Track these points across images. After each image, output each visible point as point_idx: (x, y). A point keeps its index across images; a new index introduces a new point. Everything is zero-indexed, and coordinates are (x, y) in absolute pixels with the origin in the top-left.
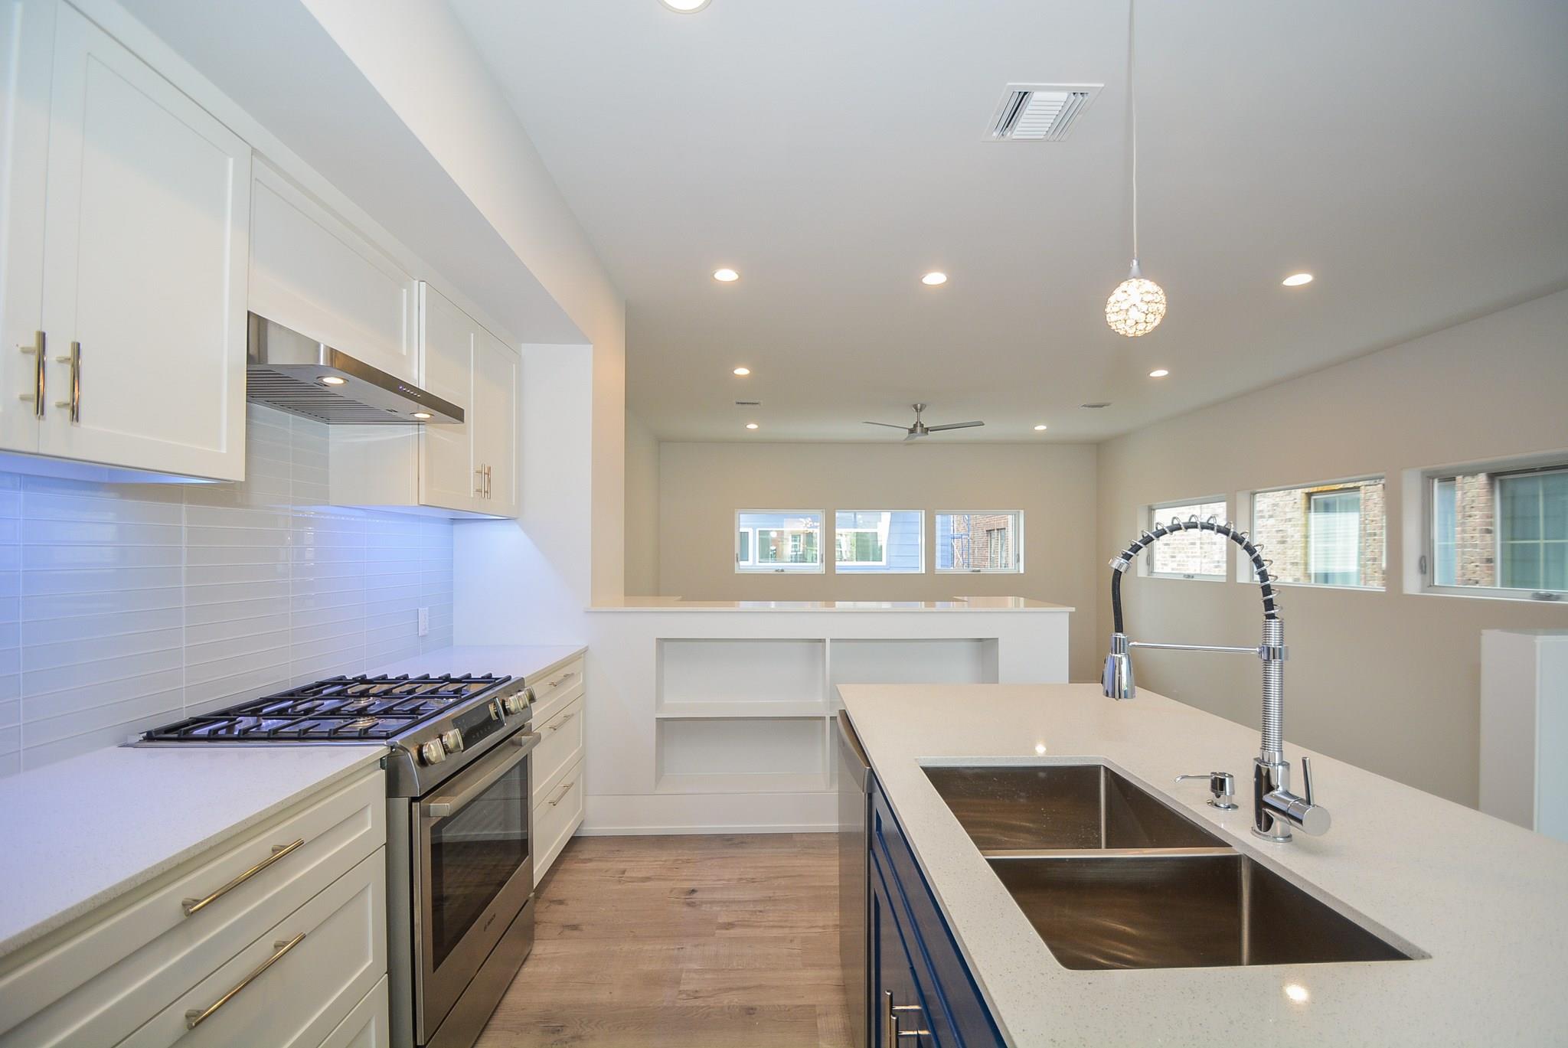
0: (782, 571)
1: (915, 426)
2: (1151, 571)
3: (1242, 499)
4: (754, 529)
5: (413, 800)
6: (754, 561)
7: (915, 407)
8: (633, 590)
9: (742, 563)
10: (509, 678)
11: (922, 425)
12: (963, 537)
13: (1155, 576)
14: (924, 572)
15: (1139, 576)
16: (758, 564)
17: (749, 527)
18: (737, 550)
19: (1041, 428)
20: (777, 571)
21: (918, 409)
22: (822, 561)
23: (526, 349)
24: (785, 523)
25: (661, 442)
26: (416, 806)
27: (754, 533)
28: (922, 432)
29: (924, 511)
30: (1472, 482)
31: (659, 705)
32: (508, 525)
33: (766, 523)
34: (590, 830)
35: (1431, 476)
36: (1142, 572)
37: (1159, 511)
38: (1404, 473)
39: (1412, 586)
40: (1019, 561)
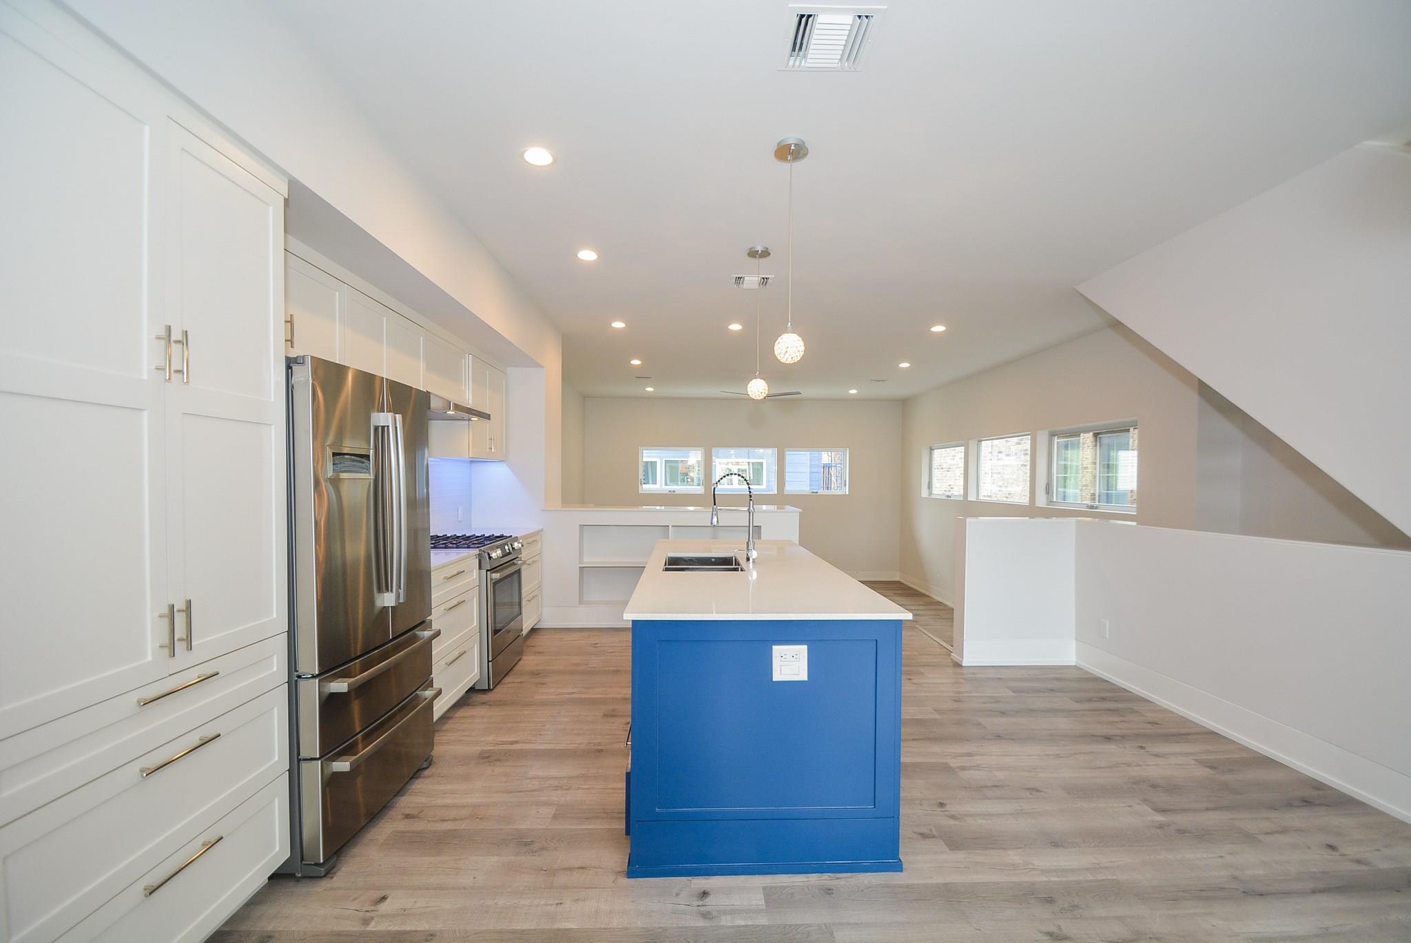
0: (674, 491)
2: (930, 494)
4: (661, 459)
5: (488, 570)
6: (661, 484)
8: (567, 500)
9: (644, 486)
10: (511, 536)
12: (838, 465)
13: (932, 496)
14: (777, 493)
15: (922, 495)
16: (664, 487)
17: (656, 457)
18: (641, 477)
19: (853, 392)
20: (670, 491)
22: (703, 485)
23: (509, 370)
24: (690, 454)
25: (585, 398)
26: (489, 573)
27: (661, 462)
29: (776, 450)
30: (1087, 438)
31: (581, 561)
32: (498, 465)
33: (673, 455)
34: (544, 624)
35: (1052, 435)
36: (925, 493)
37: (935, 451)
38: (1038, 432)
39: (1041, 501)
40: (845, 485)
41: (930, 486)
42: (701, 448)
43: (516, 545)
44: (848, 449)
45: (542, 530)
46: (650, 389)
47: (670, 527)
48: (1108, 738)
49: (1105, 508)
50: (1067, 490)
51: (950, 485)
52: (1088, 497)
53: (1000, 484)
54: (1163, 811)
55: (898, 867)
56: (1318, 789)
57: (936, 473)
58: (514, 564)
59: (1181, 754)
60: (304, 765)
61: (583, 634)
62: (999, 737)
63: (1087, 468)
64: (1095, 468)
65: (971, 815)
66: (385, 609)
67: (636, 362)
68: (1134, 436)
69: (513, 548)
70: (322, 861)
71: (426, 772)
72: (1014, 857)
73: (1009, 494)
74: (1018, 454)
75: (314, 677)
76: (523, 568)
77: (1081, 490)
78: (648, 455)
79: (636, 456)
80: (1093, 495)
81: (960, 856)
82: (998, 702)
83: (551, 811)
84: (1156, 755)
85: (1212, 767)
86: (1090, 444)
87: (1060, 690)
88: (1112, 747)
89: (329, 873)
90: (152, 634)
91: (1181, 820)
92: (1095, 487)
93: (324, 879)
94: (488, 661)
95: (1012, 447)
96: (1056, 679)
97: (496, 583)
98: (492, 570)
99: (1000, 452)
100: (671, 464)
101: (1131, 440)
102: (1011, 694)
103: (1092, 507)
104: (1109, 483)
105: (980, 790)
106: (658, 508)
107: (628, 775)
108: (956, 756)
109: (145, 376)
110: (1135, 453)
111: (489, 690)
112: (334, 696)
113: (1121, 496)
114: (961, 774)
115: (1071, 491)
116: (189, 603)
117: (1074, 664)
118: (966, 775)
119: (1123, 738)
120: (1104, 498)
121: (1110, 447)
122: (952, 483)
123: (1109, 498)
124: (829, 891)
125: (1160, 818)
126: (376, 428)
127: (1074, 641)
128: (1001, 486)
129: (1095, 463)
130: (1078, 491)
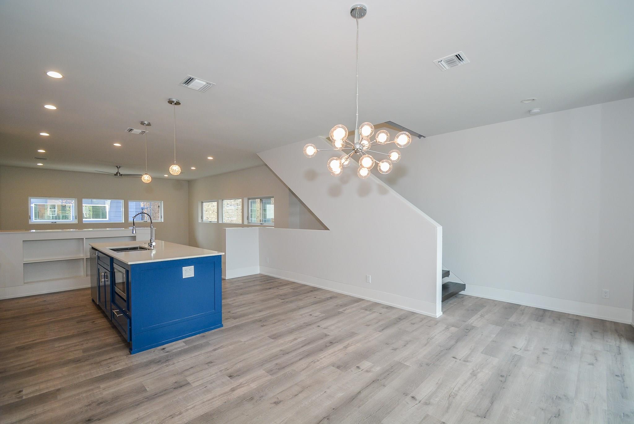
0: (55, 223)
1: (117, 173)
2: (202, 221)
3: (220, 201)
7: (117, 166)
11: (119, 173)
14: (124, 222)
19: (166, 176)
20: (52, 222)
21: (118, 168)
22: (76, 219)
28: (120, 175)
29: (123, 200)
30: (258, 200)
35: (249, 199)
36: (200, 221)
37: (204, 203)
38: (244, 198)
39: (246, 222)
40: (162, 218)
41: (202, 218)
42: (74, 199)
44: (163, 202)
46: (42, 164)
47: (85, 239)
48: (270, 288)
49: (265, 224)
50: (252, 219)
51: (207, 217)
52: (259, 221)
53: (228, 217)
54: (283, 299)
55: (222, 326)
56: (314, 288)
57: (204, 212)
59: (287, 288)
61: (30, 298)
62: (241, 294)
63: (258, 211)
64: (261, 211)
65: (238, 312)
67: (42, 151)
68: (273, 200)
72: (250, 316)
73: (232, 221)
74: (235, 205)
77: (257, 219)
80: (260, 220)
81: (237, 320)
82: (239, 286)
84: (281, 289)
85: (293, 289)
86: (259, 202)
87: (257, 280)
88: (271, 290)
91: (287, 300)
92: (261, 217)
95: (232, 202)
96: (255, 278)
99: (228, 204)
101: (271, 201)
102: (242, 284)
103: (262, 224)
104: (265, 216)
105: (239, 306)
106: (72, 230)
108: (230, 301)
110: (273, 206)
113: (269, 220)
114: (233, 305)
115: (253, 219)
117: (259, 273)
118: (234, 304)
119: (274, 287)
120: (264, 221)
121: (265, 204)
122: (208, 217)
123: (265, 221)
124: (204, 336)
125: (283, 301)
127: (259, 266)
128: (228, 218)
129: (261, 209)
130: (256, 219)
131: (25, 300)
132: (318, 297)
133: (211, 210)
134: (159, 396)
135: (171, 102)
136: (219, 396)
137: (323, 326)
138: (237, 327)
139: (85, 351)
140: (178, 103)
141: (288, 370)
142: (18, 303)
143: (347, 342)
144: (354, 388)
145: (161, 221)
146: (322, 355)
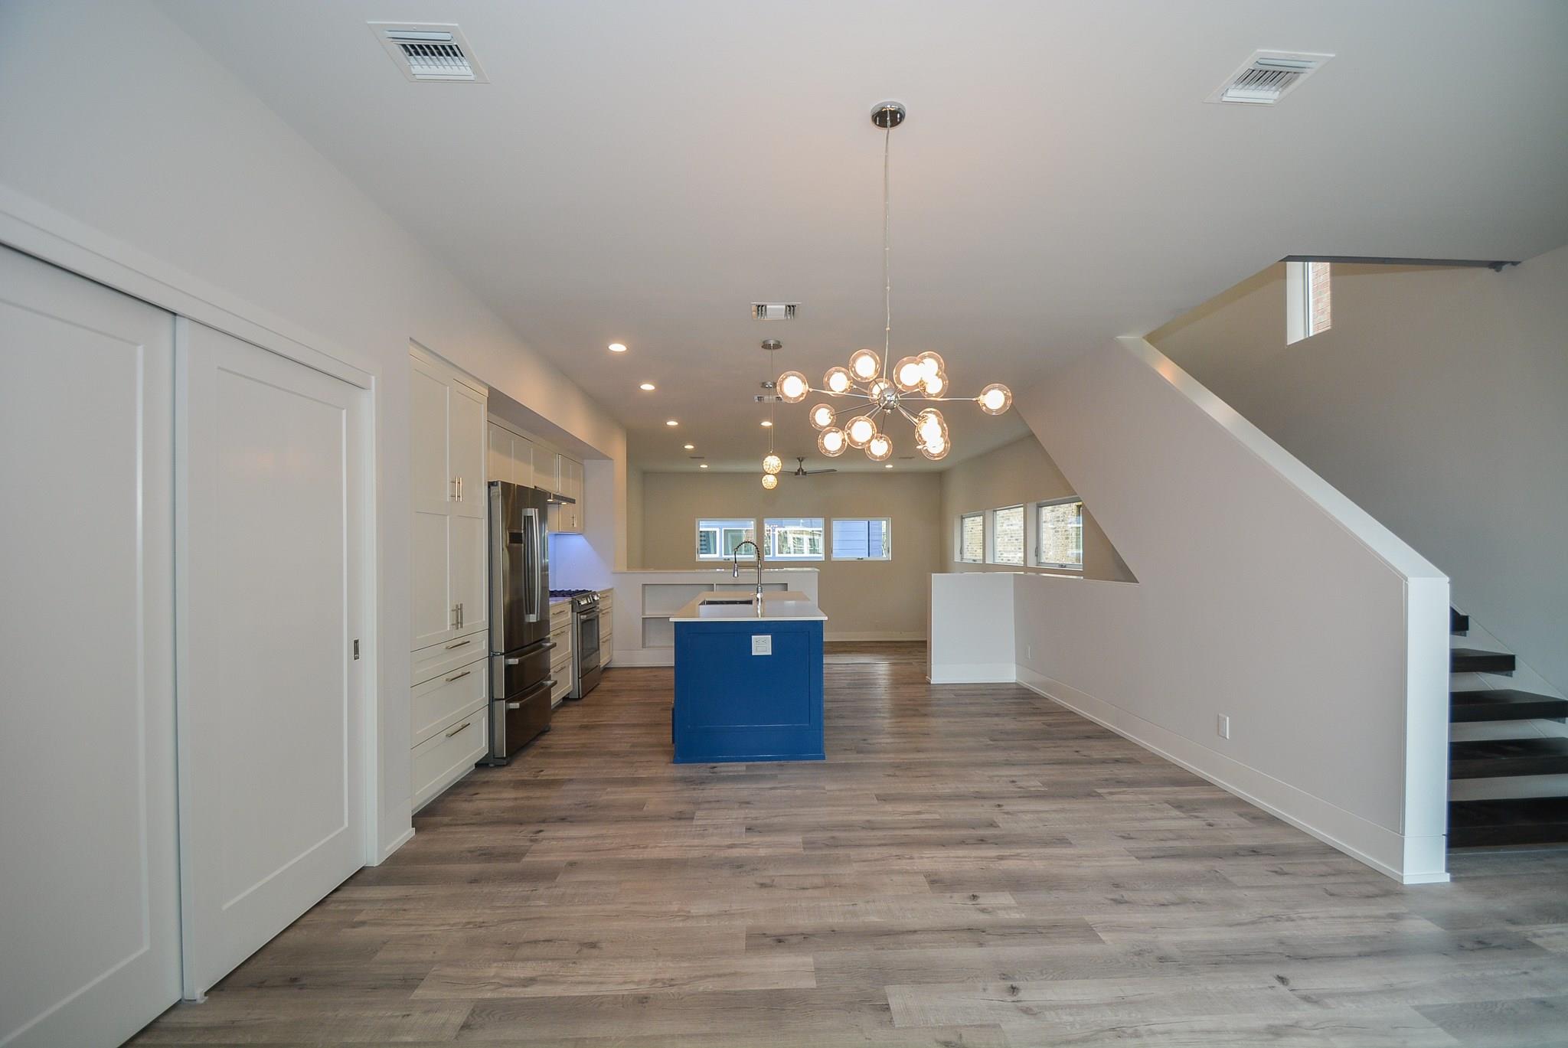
1: (799, 470)
2: (962, 559)
3: (989, 513)
4: (721, 529)
5: (577, 613)
7: (799, 459)
8: (632, 564)
9: (704, 555)
10: (592, 591)
11: (802, 470)
13: (964, 561)
14: (824, 560)
15: (955, 560)
17: (713, 527)
18: (698, 546)
19: (889, 467)
20: (724, 559)
21: (801, 460)
23: (586, 462)
24: (745, 524)
25: (645, 474)
26: (578, 615)
27: (721, 532)
29: (823, 519)
31: (643, 614)
32: (579, 537)
33: (732, 525)
34: (616, 664)
36: (957, 559)
37: (966, 519)
39: (1029, 562)
40: (888, 551)
41: (964, 552)
42: (754, 519)
43: (596, 598)
44: (891, 519)
45: (612, 589)
46: (704, 466)
49: (1070, 567)
51: (969, 551)
52: (1065, 558)
55: (823, 758)
57: (965, 539)
58: (594, 611)
60: (496, 703)
66: (530, 623)
67: (689, 447)
69: (594, 600)
70: (505, 755)
71: (548, 733)
75: (502, 654)
76: (600, 615)
78: (704, 526)
79: (693, 528)
83: (630, 744)
85: (1053, 725)
89: (508, 764)
90: (449, 618)
91: (1001, 743)
93: (506, 768)
94: (579, 678)
97: (584, 622)
98: (581, 613)
100: (733, 534)
105: (893, 734)
107: (673, 710)
108: (889, 723)
109: (448, 500)
111: (579, 699)
112: (511, 666)
114: (887, 729)
116: (461, 605)
117: (1014, 681)
122: (975, 550)
124: (782, 765)
126: (525, 517)
127: (1015, 665)
131: (639, 671)
132: (1085, 753)
133: (1007, 534)
134: (649, 820)
135: (766, 346)
136: (707, 846)
137: (1006, 808)
138: (846, 767)
139: (633, 746)
140: (777, 346)
141: (841, 852)
142: (629, 674)
143: (1019, 851)
144: (912, 921)
145: (887, 559)
146: (927, 853)
